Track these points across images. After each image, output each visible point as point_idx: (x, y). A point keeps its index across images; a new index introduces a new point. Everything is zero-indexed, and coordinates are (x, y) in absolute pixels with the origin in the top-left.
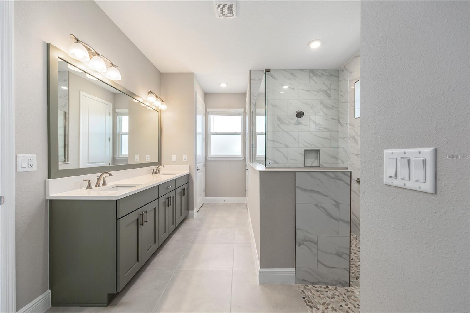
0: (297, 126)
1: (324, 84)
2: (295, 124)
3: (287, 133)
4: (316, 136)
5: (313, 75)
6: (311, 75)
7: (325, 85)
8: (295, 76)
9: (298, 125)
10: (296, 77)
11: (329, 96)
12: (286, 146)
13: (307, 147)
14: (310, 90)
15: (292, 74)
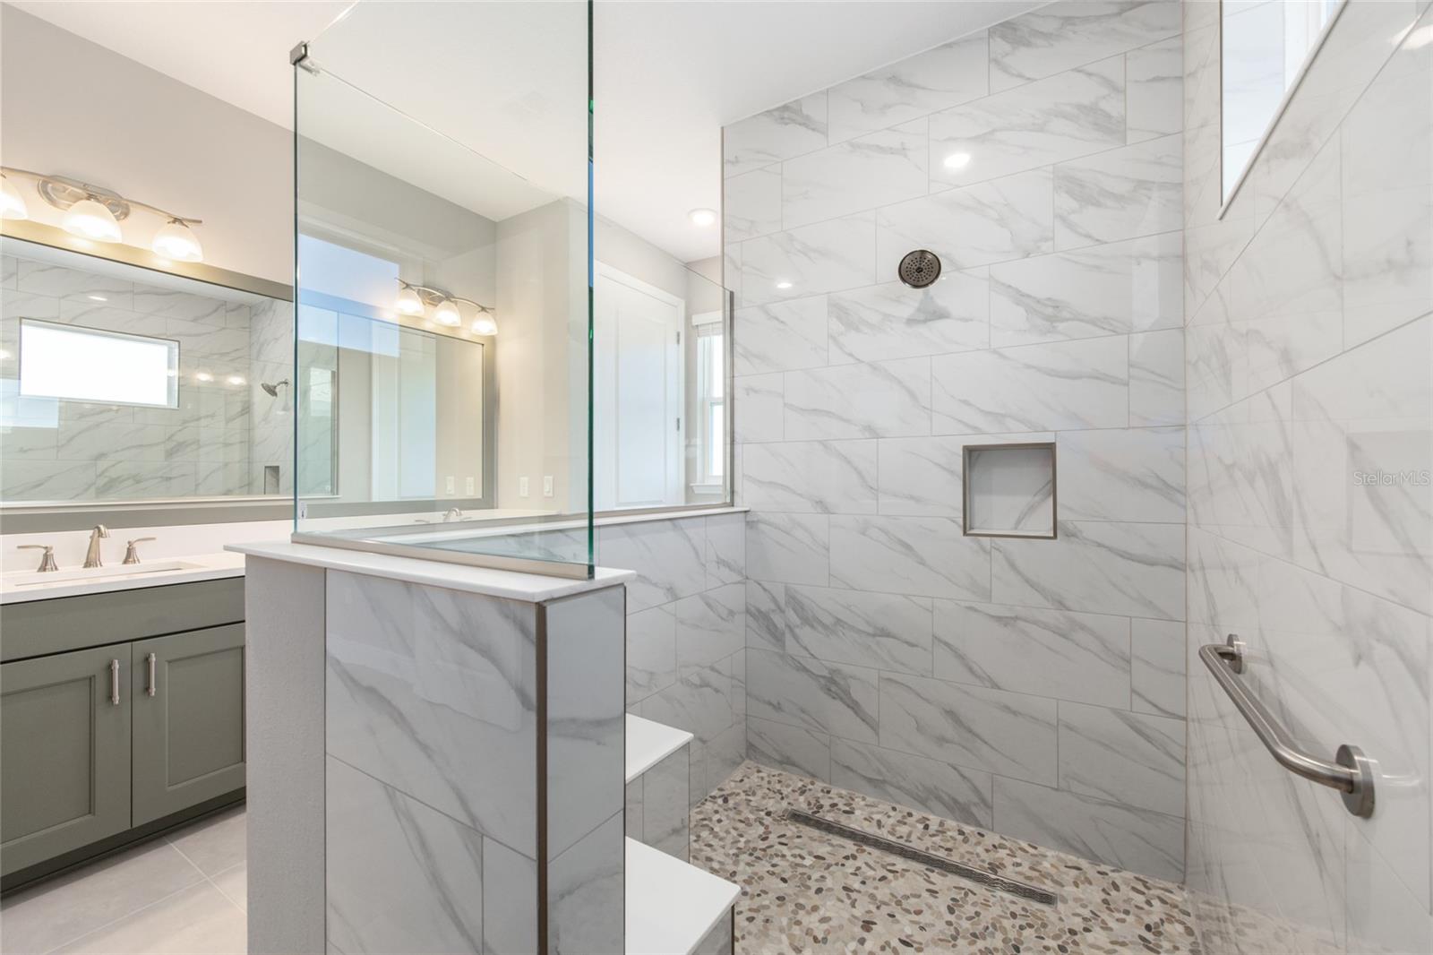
0: (922, 329)
1: (1078, 70)
2: (911, 321)
3: (874, 367)
4: (1029, 367)
5: (1007, 47)
6: (1000, 46)
7: (1090, 74)
8: (910, 85)
9: (929, 323)
10: (918, 87)
11: (1111, 128)
12: (873, 432)
13: (978, 431)
14: (994, 131)
15: (894, 79)
